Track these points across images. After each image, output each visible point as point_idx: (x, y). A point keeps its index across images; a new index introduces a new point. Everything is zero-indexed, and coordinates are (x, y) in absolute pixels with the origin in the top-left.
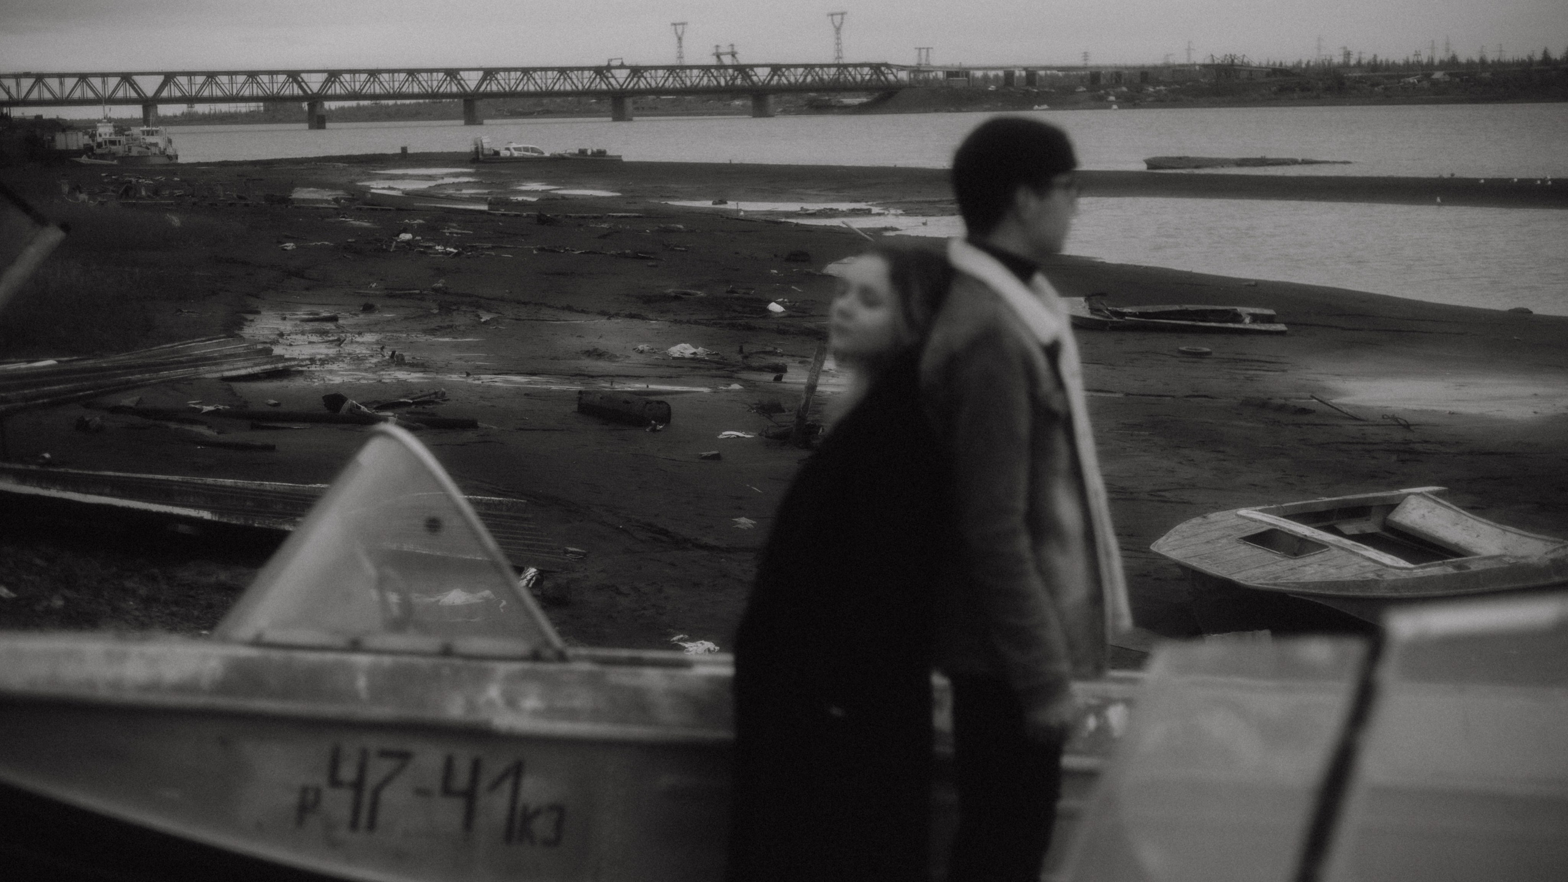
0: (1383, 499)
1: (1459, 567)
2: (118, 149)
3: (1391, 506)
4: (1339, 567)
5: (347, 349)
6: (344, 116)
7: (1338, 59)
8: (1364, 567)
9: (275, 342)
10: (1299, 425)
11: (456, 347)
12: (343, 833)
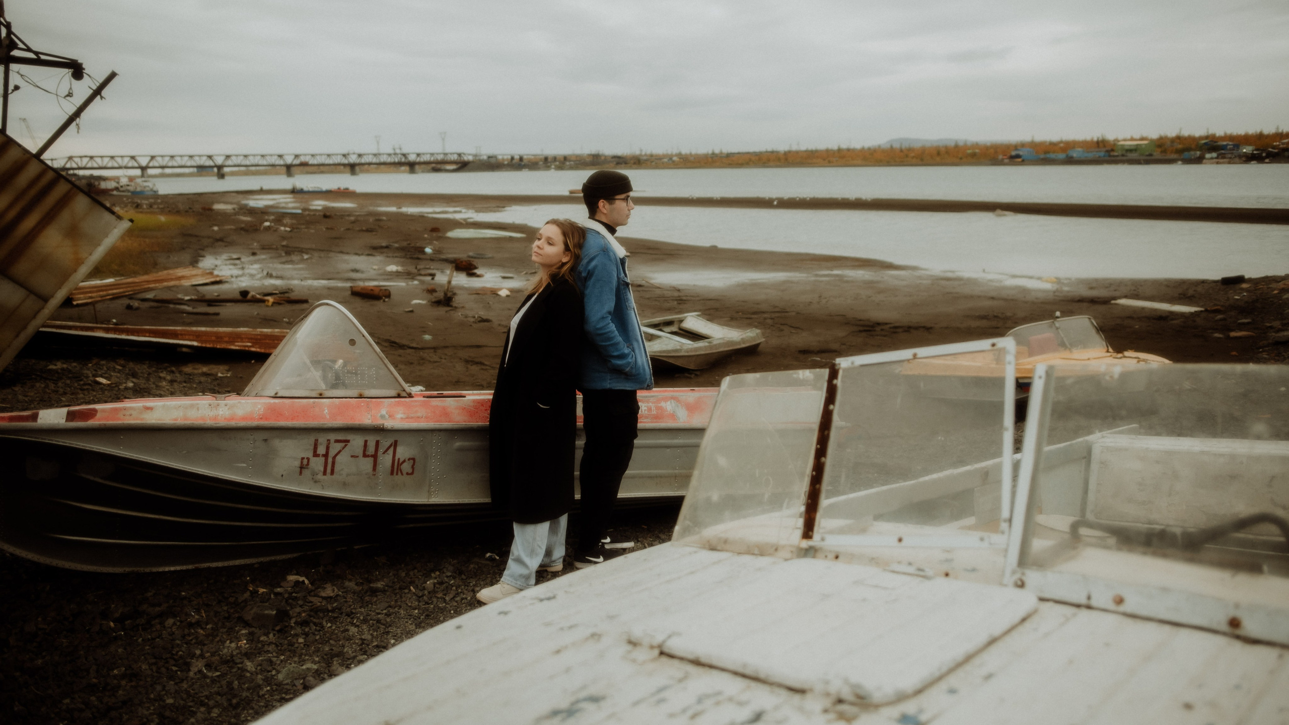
0: (679, 318)
1: (710, 343)
2: (131, 188)
3: (681, 321)
4: (666, 345)
5: (247, 271)
6: (233, 174)
7: (638, 153)
8: (675, 344)
9: (213, 269)
10: (639, 291)
11: (295, 269)
12: (320, 476)
